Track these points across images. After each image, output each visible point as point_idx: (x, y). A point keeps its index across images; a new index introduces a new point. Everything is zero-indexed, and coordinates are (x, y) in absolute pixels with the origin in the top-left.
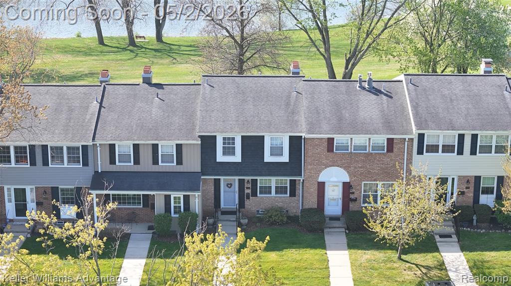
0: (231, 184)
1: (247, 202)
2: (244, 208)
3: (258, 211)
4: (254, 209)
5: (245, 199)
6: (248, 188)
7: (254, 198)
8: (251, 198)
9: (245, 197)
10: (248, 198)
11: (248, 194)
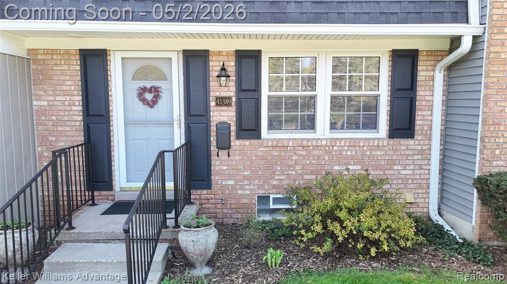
0: (155, 91)
1: (220, 164)
2: (209, 186)
3: (264, 199)
4: (248, 192)
5: (213, 149)
6: (222, 102)
7: (247, 142)
8: (236, 143)
9: (213, 139)
10: (225, 145)
11: (223, 128)
